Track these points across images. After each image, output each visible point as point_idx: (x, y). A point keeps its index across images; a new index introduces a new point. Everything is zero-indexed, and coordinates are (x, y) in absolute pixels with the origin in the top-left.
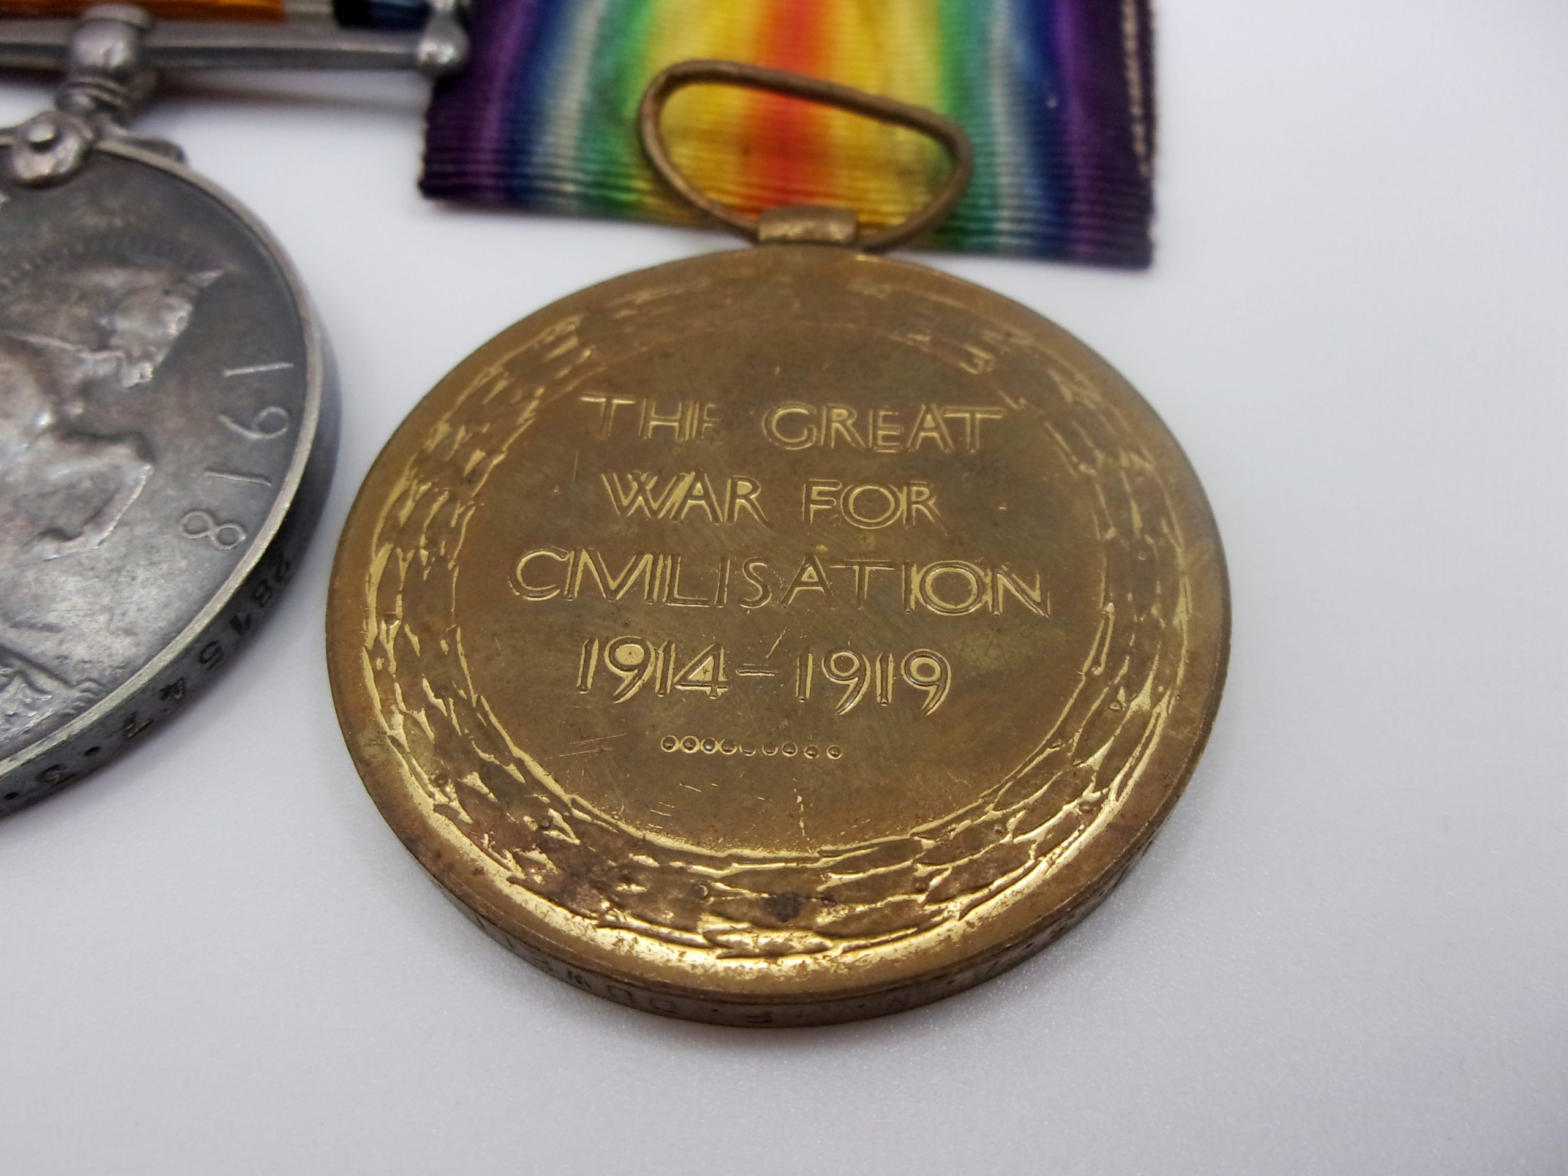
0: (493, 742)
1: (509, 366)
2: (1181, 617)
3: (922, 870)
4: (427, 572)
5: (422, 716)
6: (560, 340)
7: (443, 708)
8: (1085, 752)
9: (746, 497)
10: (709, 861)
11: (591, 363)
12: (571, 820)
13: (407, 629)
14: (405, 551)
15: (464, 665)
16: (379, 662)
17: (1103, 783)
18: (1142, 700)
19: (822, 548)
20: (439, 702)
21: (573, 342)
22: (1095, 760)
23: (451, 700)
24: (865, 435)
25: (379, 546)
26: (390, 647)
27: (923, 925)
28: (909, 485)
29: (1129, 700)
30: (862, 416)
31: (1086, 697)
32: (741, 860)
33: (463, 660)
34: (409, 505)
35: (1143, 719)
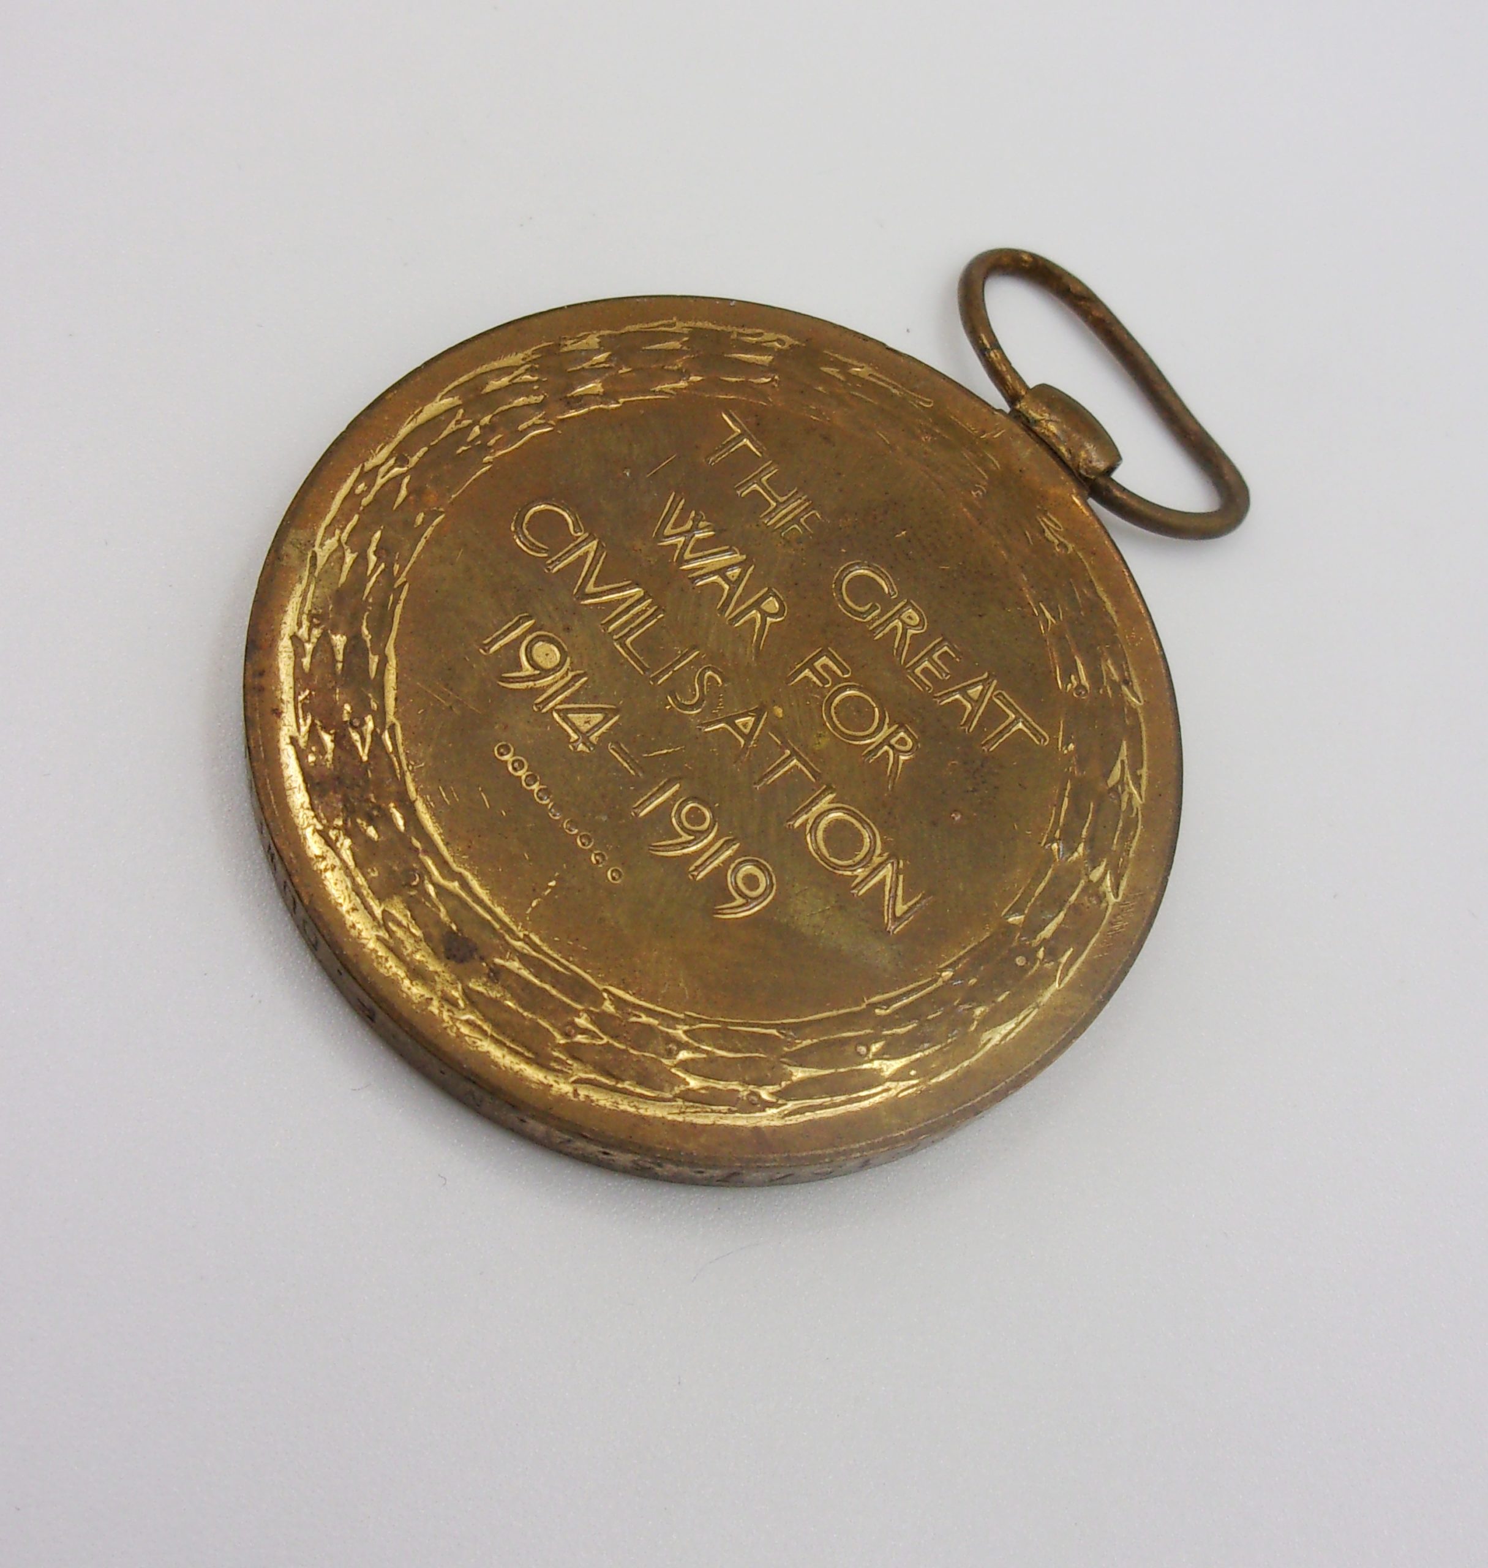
0: (381, 628)
1: (696, 334)
2: (996, 1036)
3: (582, 1021)
4: (464, 448)
5: (350, 558)
6: (758, 348)
7: (371, 566)
8: (801, 1059)
9: (765, 615)
10: (442, 864)
11: (759, 391)
12: (376, 737)
13: (406, 480)
14: (464, 417)
15: (419, 548)
16: (361, 487)
17: (785, 1095)
18: (891, 1066)
19: (779, 711)
20: (373, 559)
21: (766, 359)
22: (799, 1074)
23: (383, 566)
24: (912, 653)
25: (449, 394)
26: (380, 481)
27: (541, 1061)
28: (901, 726)
29: (878, 1056)
30: (928, 636)
31: (847, 1021)
32: (465, 885)
33: (423, 541)
34: (505, 380)
35: (874, 1079)
